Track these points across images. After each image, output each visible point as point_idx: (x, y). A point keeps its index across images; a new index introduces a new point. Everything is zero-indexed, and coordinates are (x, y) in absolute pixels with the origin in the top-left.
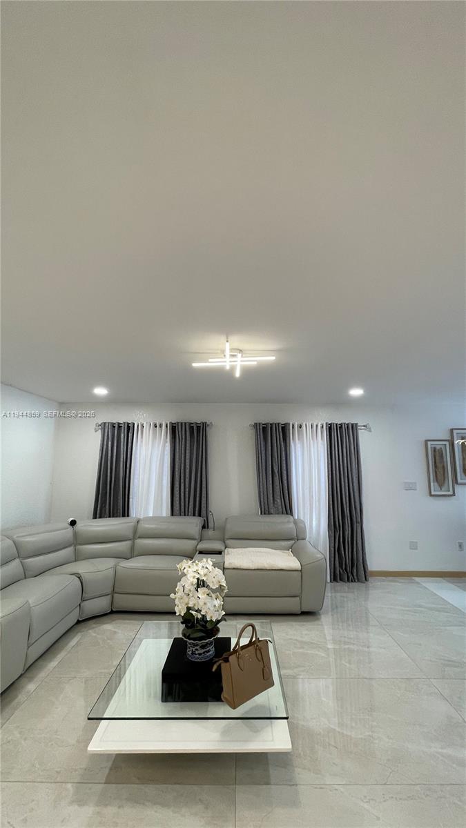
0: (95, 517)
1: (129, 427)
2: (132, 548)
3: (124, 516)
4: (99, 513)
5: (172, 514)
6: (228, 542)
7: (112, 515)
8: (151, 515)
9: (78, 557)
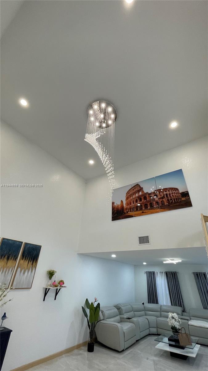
0: (148, 303)
1: (153, 273)
2: (161, 314)
3: (157, 303)
4: (149, 302)
5: (172, 305)
6: (192, 318)
7: (153, 303)
8: (165, 304)
9: (146, 315)
